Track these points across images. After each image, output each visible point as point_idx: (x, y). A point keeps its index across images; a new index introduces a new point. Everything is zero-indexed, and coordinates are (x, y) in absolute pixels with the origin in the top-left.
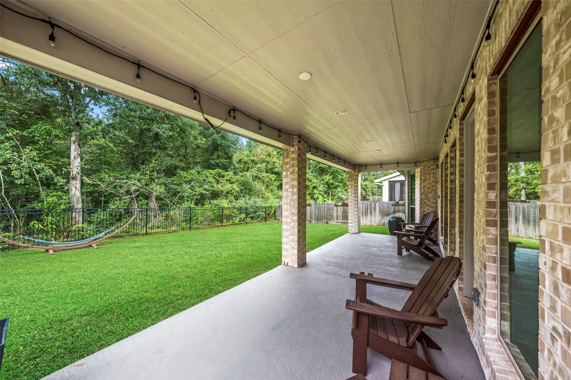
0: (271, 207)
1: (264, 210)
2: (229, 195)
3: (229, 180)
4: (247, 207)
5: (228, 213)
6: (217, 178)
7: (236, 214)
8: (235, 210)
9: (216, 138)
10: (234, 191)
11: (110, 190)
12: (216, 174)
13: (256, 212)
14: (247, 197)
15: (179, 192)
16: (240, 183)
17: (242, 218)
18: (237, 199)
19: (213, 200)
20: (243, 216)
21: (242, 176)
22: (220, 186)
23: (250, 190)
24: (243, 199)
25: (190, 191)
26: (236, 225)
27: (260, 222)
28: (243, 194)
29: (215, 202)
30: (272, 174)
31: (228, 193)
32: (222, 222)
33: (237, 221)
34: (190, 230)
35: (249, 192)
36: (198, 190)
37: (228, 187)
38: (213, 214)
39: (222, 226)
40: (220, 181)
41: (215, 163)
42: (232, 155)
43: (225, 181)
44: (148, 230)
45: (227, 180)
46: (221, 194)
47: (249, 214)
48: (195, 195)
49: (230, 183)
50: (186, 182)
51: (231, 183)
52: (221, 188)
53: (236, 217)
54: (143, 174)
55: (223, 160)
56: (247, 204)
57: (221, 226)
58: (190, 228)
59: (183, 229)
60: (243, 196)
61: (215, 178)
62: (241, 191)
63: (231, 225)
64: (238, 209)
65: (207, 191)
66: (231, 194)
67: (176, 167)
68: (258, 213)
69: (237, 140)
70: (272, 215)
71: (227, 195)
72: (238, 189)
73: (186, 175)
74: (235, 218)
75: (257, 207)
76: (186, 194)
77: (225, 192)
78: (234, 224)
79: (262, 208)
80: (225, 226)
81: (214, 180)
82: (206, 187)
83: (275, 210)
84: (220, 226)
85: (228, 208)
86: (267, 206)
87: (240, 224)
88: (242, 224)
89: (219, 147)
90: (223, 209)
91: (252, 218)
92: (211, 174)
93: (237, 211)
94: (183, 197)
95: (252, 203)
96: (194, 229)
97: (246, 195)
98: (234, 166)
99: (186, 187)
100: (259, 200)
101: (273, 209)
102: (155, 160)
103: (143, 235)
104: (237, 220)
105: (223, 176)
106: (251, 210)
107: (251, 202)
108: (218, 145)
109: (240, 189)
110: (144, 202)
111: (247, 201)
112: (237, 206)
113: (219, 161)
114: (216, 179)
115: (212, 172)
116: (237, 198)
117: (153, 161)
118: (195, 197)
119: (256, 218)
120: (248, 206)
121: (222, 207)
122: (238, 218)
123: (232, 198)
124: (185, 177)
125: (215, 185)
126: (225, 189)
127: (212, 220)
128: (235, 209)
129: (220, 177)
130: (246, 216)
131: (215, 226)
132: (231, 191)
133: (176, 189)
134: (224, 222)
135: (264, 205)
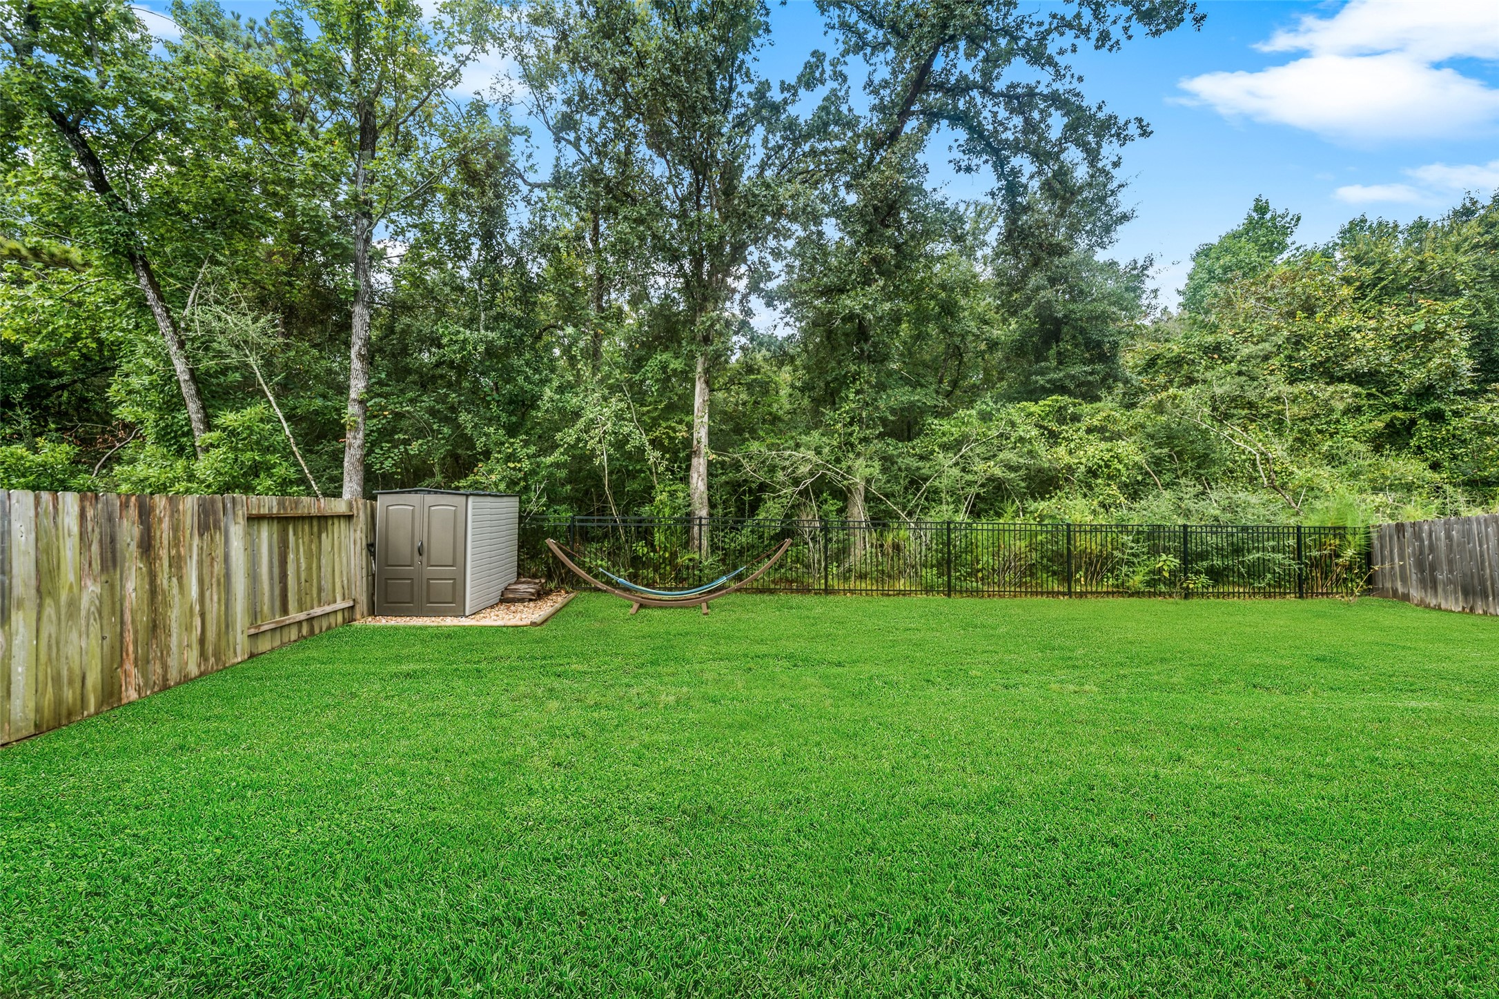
0: (1339, 531)
1: (1292, 542)
2: (1100, 481)
3: (1101, 430)
4: (1185, 527)
5: (1095, 548)
6: (1054, 426)
7: (1133, 555)
8: (1126, 538)
9: (1049, 302)
10: (1120, 467)
11: (762, 477)
12: (1047, 415)
13: (1237, 551)
14: (1189, 488)
15: (926, 480)
16: (1151, 436)
17: (1160, 570)
18: (1134, 496)
19: (1035, 500)
20: (1169, 562)
21: (1159, 408)
22: (1061, 451)
23: (1204, 460)
24: (1167, 494)
25: (956, 472)
26: (1131, 595)
27: (1268, 595)
28: (1167, 477)
29: (1042, 505)
30: (1333, 379)
31: (1093, 473)
32: (1068, 578)
33: (1137, 580)
34: (949, 595)
35: (1199, 467)
36: (979, 466)
37: (1095, 450)
38: (1031, 547)
39: (1069, 593)
40: (1064, 434)
41: (1048, 381)
42: (1115, 345)
43: (1082, 433)
44: (830, 582)
45: (1089, 431)
46: (1067, 480)
47: (1203, 556)
48: (970, 484)
49: (1104, 439)
50: (945, 447)
51: (1111, 439)
52: (1067, 459)
53: (1130, 564)
54: (829, 432)
55: (1076, 370)
56: (1187, 514)
57: (1064, 594)
58: (949, 591)
59: (929, 589)
60: (1167, 486)
61: (1041, 427)
62: (1156, 464)
63: (1107, 593)
64: (1139, 533)
65: (1011, 468)
66: (1110, 477)
67: (923, 411)
68: (1250, 557)
69: (1134, 289)
70: (1349, 568)
71: (1092, 480)
72: (1140, 458)
73: (946, 427)
74: (1125, 569)
75: (1245, 529)
76: (943, 483)
77: (1083, 469)
78: (1123, 591)
79: (1277, 533)
80: (1082, 595)
81: (1035, 432)
82: (1006, 455)
83: (1370, 545)
84: (1059, 593)
85: (1095, 529)
86: (1307, 523)
87: (1150, 595)
88: (1161, 594)
89: (1065, 329)
90: (1069, 531)
91: (1216, 575)
92: (1030, 415)
93: (1137, 541)
94: (936, 491)
95: (1217, 512)
96: (961, 592)
97: (1183, 481)
98: (1126, 381)
99: (945, 460)
100: (1253, 499)
101: (1359, 539)
102: (858, 392)
103: (818, 592)
104: (1138, 578)
105: (1076, 418)
106: (1212, 540)
107: (1212, 507)
108: (1058, 323)
109: (1153, 456)
110: (832, 506)
111: (1189, 504)
112: (1135, 520)
113: (1061, 375)
114: (1046, 428)
115: (1032, 407)
116: (1134, 491)
117: (852, 396)
118: (973, 490)
119: (1240, 575)
120: (1193, 522)
121: (1068, 525)
122: (1142, 570)
123: (1114, 490)
124: (944, 434)
125: (1041, 447)
126: (1084, 460)
127: (1031, 570)
128: (1128, 533)
129: (1062, 421)
130: (1185, 561)
131: (1042, 593)
132: (1108, 466)
133: (919, 469)
134: (1079, 580)
135: (1285, 519)
